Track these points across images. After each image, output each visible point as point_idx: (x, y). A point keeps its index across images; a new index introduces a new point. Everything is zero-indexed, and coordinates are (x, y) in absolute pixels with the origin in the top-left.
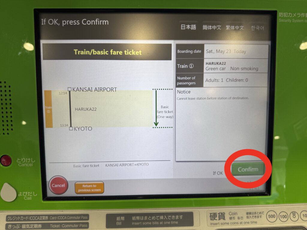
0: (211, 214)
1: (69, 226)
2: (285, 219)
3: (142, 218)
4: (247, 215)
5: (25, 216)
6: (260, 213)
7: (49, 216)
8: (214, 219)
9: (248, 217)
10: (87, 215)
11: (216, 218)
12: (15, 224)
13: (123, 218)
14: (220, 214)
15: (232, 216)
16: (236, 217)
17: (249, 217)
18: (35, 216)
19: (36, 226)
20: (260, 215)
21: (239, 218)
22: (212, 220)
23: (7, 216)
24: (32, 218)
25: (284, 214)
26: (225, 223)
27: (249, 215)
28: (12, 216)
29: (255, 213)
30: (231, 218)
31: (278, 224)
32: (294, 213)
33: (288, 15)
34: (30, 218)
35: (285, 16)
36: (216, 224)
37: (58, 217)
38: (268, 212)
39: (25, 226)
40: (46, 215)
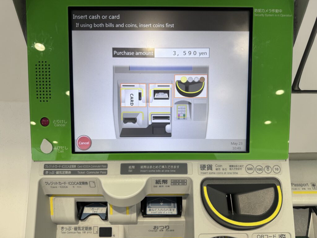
0: (201, 165)
1: (92, 173)
2: (260, 172)
3: (148, 167)
4: (230, 168)
5: (58, 165)
6: (240, 166)
7: (77, 165)
8: (204, 169)
9: (230, 169)
10: (106, 165)
11: (205, 169)
12: (51, 171)
13: (133, 167)
14: (209, 166)
15: (218, 168)
16: (221, 168)
17: (232, 169)
18: (66, 165)
19: (66, 172)
20: (240, 168)
21: (223, 169)
22: (202, 170)
23: (45, 165)
24: (63, 167)
25: (260, 167)
26: (212, 173)
27: (231, 168)
28: (49, 165)
29: (237, 166)
30: (217, 169)
31: (255, 175)
32: (268, 167)
33: (262, 11)
34: (62, 166)
35: (259, 11)
36: (205, 173)
37: (84, 166)
38: (247, 165)
39: (58, 172)
40: (74, 165)
